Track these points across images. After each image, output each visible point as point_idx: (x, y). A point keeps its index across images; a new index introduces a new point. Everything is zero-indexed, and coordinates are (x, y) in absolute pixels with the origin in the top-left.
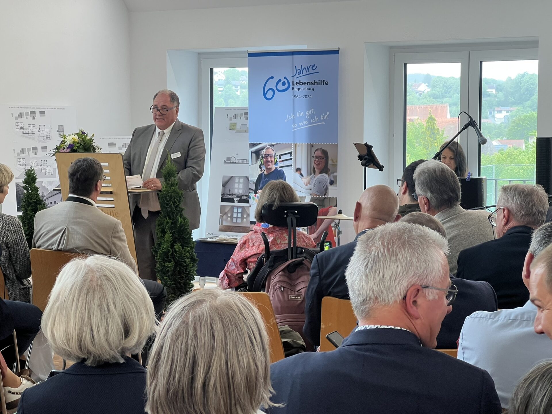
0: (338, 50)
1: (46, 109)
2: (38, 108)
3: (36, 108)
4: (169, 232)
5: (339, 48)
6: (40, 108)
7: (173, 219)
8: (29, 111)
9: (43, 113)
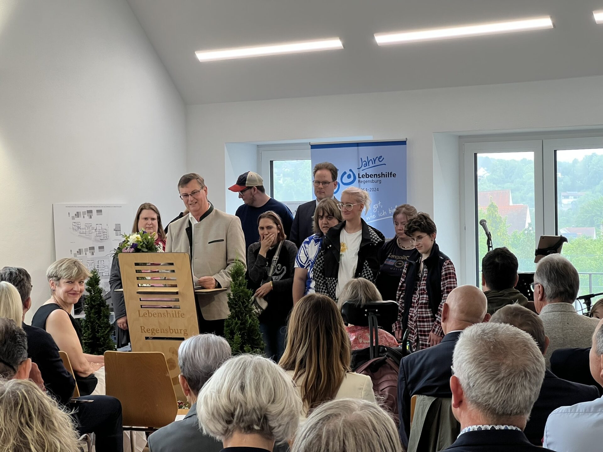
0: (405, 140)
1: (104, 208)
2: (95, 207)
3: (93, 207)
4: (238, 333)
5: (406, 139)
6: (97, 207)
7: (242, 320)
8: (86, 210)
9: (99, 212)
